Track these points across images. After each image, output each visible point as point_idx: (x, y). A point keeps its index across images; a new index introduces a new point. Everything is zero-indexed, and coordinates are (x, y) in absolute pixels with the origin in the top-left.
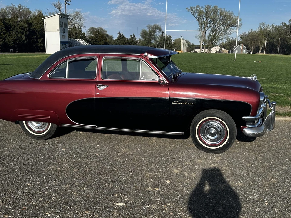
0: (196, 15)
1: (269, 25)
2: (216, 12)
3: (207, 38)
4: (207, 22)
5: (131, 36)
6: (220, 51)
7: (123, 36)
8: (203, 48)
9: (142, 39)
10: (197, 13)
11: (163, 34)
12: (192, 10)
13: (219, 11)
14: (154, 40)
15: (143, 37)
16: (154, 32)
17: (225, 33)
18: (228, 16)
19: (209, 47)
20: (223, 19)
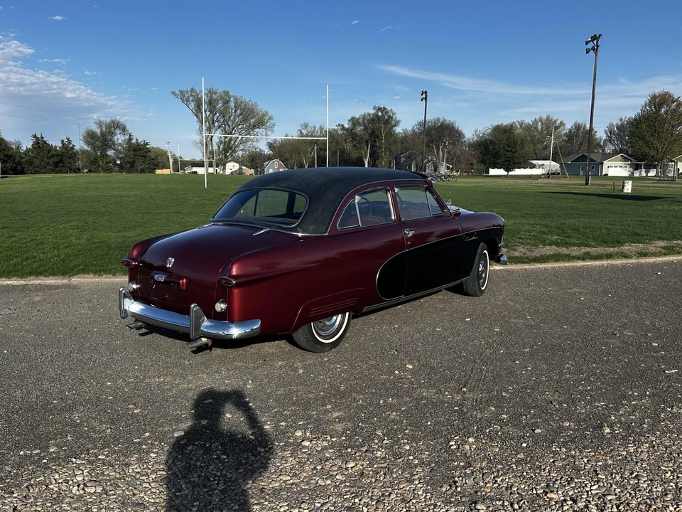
0: (192, 105)
1: (315, 128)
2: (228, 102)
3: (215, 148)
4: (213, 119)
5: (62, 141)
6: (240, 172)
7: (45, 142)
8: (211, 165)
9: (86, 147)
10: (193, 101)
11: (130, 139)
12: (184, 97)
13: (232, 99)
14: (113, 149)
15: (88, 143)
16: (112, 134)
17: (247, 140)
18: (249, 109)
19: (222, 163)
20: (241, 114)
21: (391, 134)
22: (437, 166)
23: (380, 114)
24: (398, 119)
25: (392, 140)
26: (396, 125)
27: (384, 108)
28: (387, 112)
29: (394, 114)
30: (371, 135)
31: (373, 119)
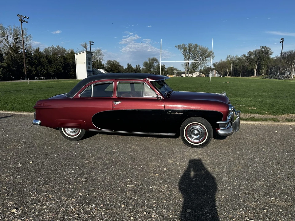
0: (182, 50)
1: (233, 57)
2: (196, 48)
3: (190, 67)
4: (190, 55)
5: (137, 66)
6: (199, 76)
7: (131, 66)
8: (187, 74)
9: (144, 68)
10: (183, 49)
11: (159, 64)
12: (179, 47)
13: (198, 47)
14: (153, 68)
15: (145, 66)
16: (153, 63)
17: (203, 63)
18: (204, 50)
19: (192, 73)
20: (201, 53)
21: (268, 58)
22: (290, 73)
23: (263, 49)
24: (272, 51)
25: (268, 61)
26: (271, 54)
27: (265, 47)
28: (266, 49)
29: (270, 49)
30: (258, 59)
31: (260, 52)
